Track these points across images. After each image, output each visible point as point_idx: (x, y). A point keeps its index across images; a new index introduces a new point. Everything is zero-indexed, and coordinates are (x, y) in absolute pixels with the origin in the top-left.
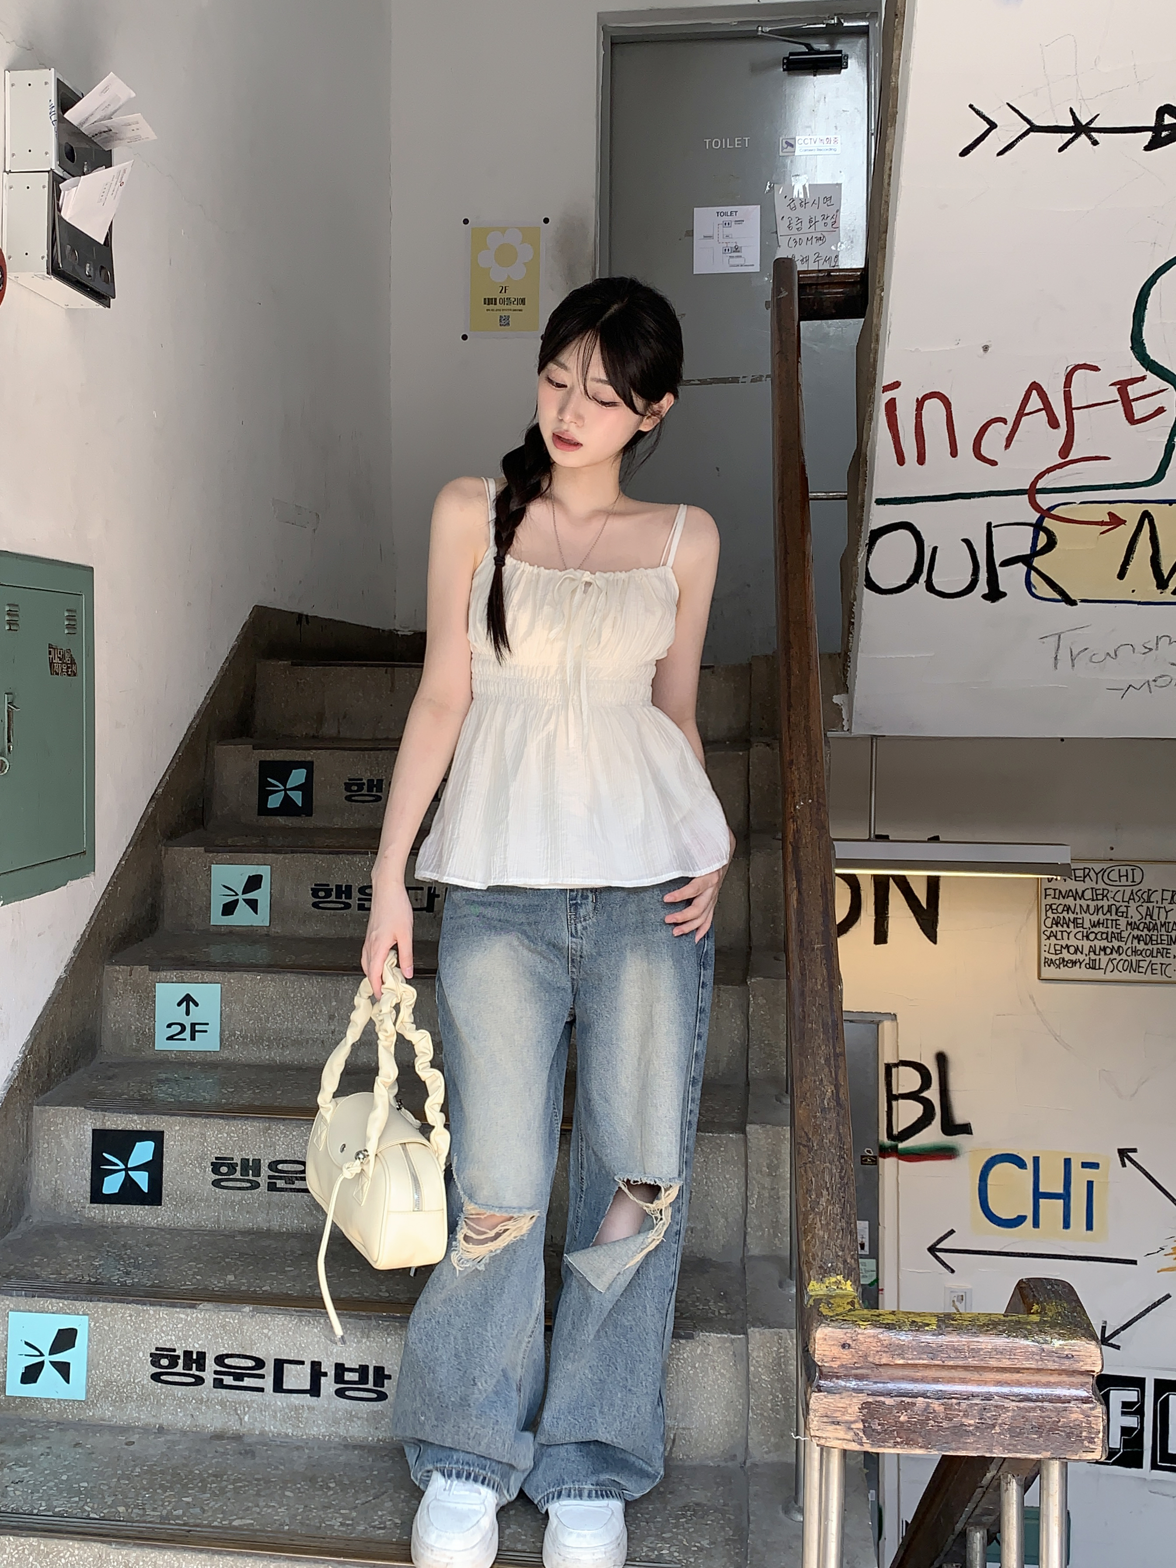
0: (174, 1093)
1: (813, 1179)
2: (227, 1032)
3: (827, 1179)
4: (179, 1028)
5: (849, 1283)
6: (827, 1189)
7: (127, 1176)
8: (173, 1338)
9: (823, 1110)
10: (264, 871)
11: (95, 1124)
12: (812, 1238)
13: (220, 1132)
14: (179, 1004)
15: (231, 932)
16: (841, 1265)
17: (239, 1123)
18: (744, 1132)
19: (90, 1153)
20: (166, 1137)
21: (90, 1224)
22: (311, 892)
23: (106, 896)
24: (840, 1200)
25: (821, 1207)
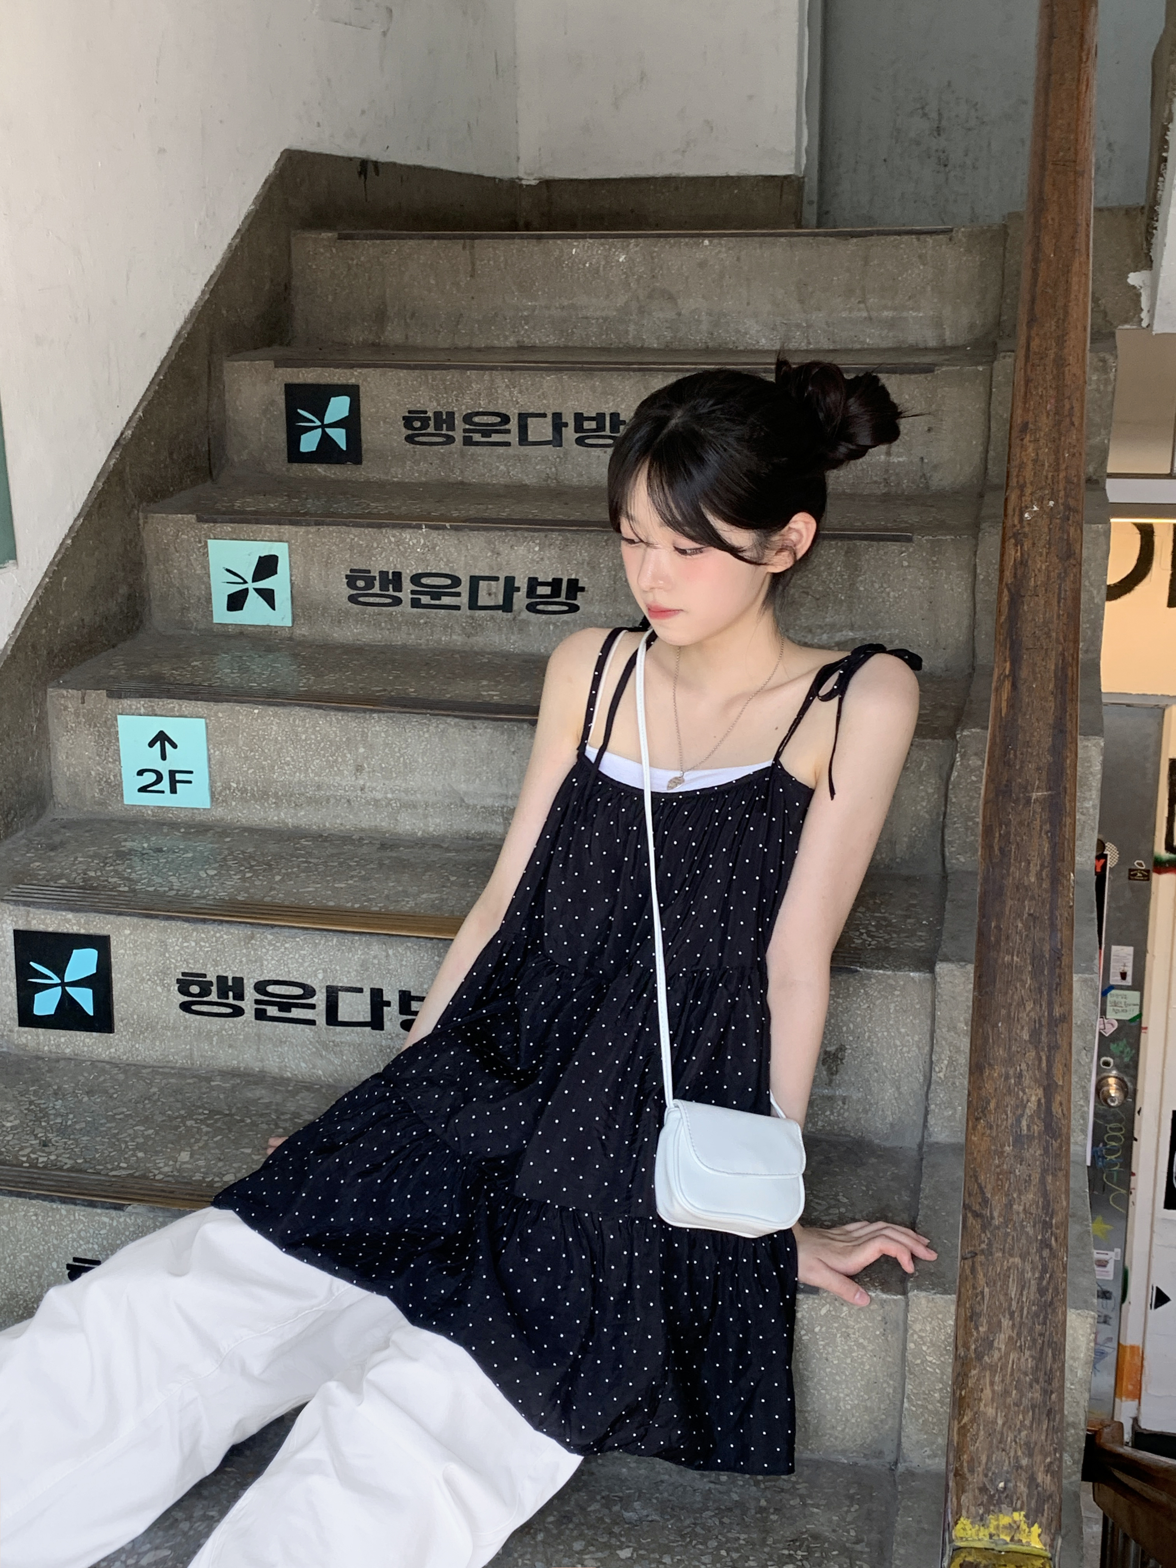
0: (133, 876)
1: (986, 1290)
2: (219, 784)
3: (1013, 1292)
4: (153, 777)
5: (1036, 1530)
6: (1012, 1317)
7: (65, 994)
8: (96, 1247)
9: (1019, 1140)
10: (280, 550)
11: (16, 922)
12: (973, 1420)
13: (185, 939)
14: (151, 744)
15: (241, 633)
16: (1022, 1488)
17: (211, 928)
18: (932, 971)
19: (13, 962)
20: (113, 943)
21: (22, 1052)
22: (345, 581)
23: (40, 592)
24: (1034, 1341)
25: (996, 1355)
